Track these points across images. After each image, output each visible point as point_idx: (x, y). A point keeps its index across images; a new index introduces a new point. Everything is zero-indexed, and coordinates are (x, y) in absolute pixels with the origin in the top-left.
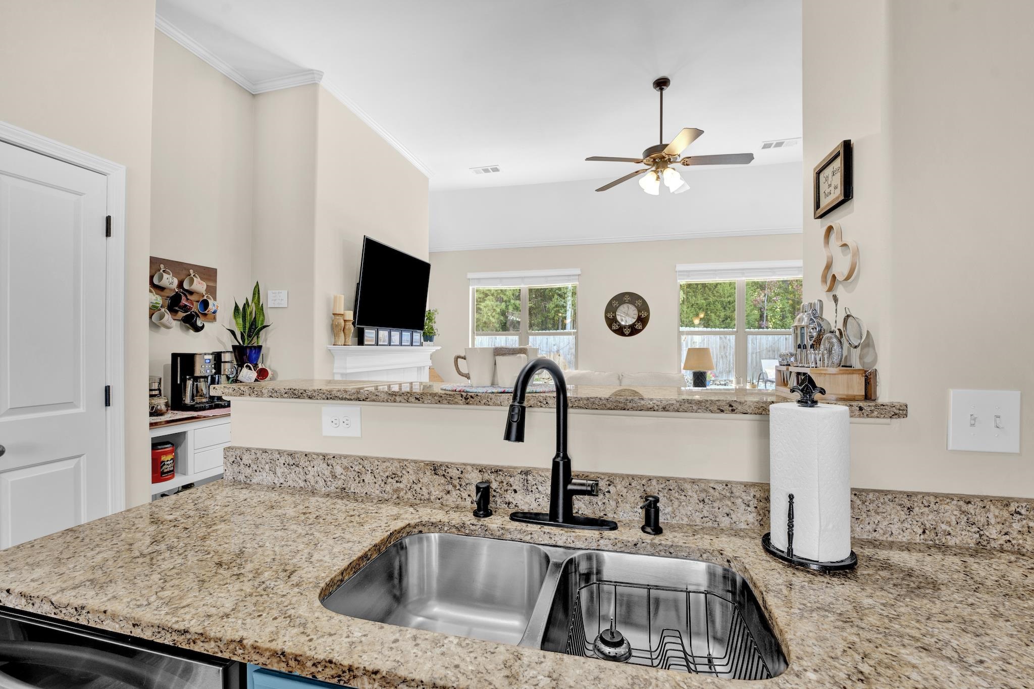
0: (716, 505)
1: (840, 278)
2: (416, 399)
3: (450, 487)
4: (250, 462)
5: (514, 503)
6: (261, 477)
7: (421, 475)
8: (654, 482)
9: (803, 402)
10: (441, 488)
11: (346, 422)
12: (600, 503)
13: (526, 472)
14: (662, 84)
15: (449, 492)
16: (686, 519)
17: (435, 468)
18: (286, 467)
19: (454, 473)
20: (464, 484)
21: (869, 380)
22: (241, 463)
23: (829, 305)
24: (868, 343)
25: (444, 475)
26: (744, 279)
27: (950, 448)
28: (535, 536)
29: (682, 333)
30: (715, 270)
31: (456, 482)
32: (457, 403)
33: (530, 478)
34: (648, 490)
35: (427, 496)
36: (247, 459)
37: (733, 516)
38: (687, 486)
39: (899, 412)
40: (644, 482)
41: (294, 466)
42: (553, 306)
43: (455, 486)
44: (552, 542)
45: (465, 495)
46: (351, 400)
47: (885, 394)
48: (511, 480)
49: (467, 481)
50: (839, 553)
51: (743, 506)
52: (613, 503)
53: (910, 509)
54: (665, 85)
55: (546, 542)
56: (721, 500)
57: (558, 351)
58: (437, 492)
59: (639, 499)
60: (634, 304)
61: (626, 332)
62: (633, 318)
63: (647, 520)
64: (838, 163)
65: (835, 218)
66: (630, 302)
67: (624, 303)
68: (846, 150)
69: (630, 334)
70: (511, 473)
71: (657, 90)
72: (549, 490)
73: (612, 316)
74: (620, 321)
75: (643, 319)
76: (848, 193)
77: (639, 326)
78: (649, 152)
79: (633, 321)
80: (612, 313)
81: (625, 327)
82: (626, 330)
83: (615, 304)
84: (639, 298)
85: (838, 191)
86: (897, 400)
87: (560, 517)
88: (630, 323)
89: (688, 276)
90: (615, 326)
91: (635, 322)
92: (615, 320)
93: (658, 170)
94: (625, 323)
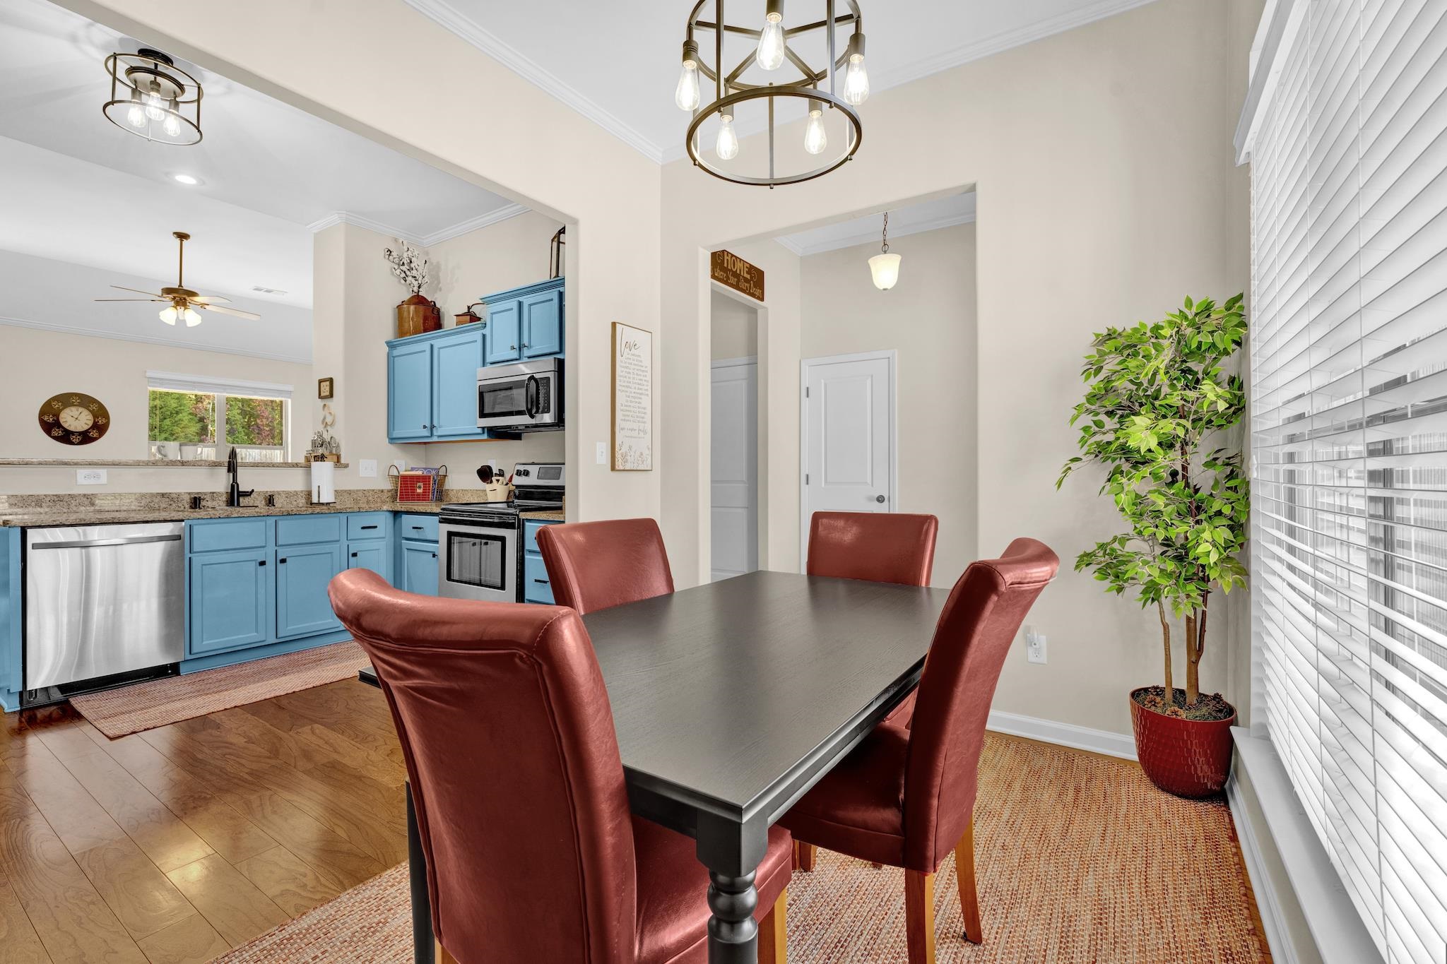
0: (290, 497)
1: (329, 423)
2: (153, 463)
3: (172, 502)
4: (16, 502)
5: (206, 504)
7: (154, 498)
8: (267, 492)
9: (320, 461)
10: (166, 503)
11: (98, 477)
12: (246, 500)
13: (213, 493)
14: (182, 236)
15: (171, 504)
16: (279, 502)
17: (163, 495)
18: (52, 503)
19: (174, 496)
20: (180, 500)
21: (338, 457)
23: (325, 433)
24: (338, 446)
25: (168, 497)
26: (225, 394)
27: (361, 475)
30: (194, 382)
31: (175, 500)
32: (177, 465)
33: (215, 495)
34: (265, 495)
36: (12, 500)
37: (298, 501)
38: (281, 492)
39: (346, 466)
40: (263, 492)
41: (59, 501)
43: (174, 502)
44: (237, 513)
45: (180, 504)
46: (108, 465)
47: (343, 461)
48: (205, 496)
49: (181, 498)
50: (330, 501)
51: (299, 496)
52: (251, 500)
53: (345, 492)
54: (185, 239)
56: (292, 495)
59: (261, 498)
60: (87, 408)
61: (75, 439)
62: (86, 424)
63: (270, 503)
64: (328, 383)
65: (327, 402)
66: (80, 405)
67: (73, 405)
68: (331, 380)
69: (81, 443)
70: (205, 494)
71: (178, 241)
72: (224, 499)
73: (51, 419)
74: (66, 426)
75: (99, 427)
76: (331, 395)
77: (94, 434)
78: (168, 291)
79: (86, 427)
80: (51, 416)
81: (73, 433)
82: (74, 437)
83: (57, 406)
84: (94, 401)
85: (328, 393)
86: (346, 462)
87: (236, 504)
88: (80, 429)
89: (161, 385)
90: (56, 432)
91: (89, 429)
92: (57, 424)
93: (178, 307)
94: (72, 429)
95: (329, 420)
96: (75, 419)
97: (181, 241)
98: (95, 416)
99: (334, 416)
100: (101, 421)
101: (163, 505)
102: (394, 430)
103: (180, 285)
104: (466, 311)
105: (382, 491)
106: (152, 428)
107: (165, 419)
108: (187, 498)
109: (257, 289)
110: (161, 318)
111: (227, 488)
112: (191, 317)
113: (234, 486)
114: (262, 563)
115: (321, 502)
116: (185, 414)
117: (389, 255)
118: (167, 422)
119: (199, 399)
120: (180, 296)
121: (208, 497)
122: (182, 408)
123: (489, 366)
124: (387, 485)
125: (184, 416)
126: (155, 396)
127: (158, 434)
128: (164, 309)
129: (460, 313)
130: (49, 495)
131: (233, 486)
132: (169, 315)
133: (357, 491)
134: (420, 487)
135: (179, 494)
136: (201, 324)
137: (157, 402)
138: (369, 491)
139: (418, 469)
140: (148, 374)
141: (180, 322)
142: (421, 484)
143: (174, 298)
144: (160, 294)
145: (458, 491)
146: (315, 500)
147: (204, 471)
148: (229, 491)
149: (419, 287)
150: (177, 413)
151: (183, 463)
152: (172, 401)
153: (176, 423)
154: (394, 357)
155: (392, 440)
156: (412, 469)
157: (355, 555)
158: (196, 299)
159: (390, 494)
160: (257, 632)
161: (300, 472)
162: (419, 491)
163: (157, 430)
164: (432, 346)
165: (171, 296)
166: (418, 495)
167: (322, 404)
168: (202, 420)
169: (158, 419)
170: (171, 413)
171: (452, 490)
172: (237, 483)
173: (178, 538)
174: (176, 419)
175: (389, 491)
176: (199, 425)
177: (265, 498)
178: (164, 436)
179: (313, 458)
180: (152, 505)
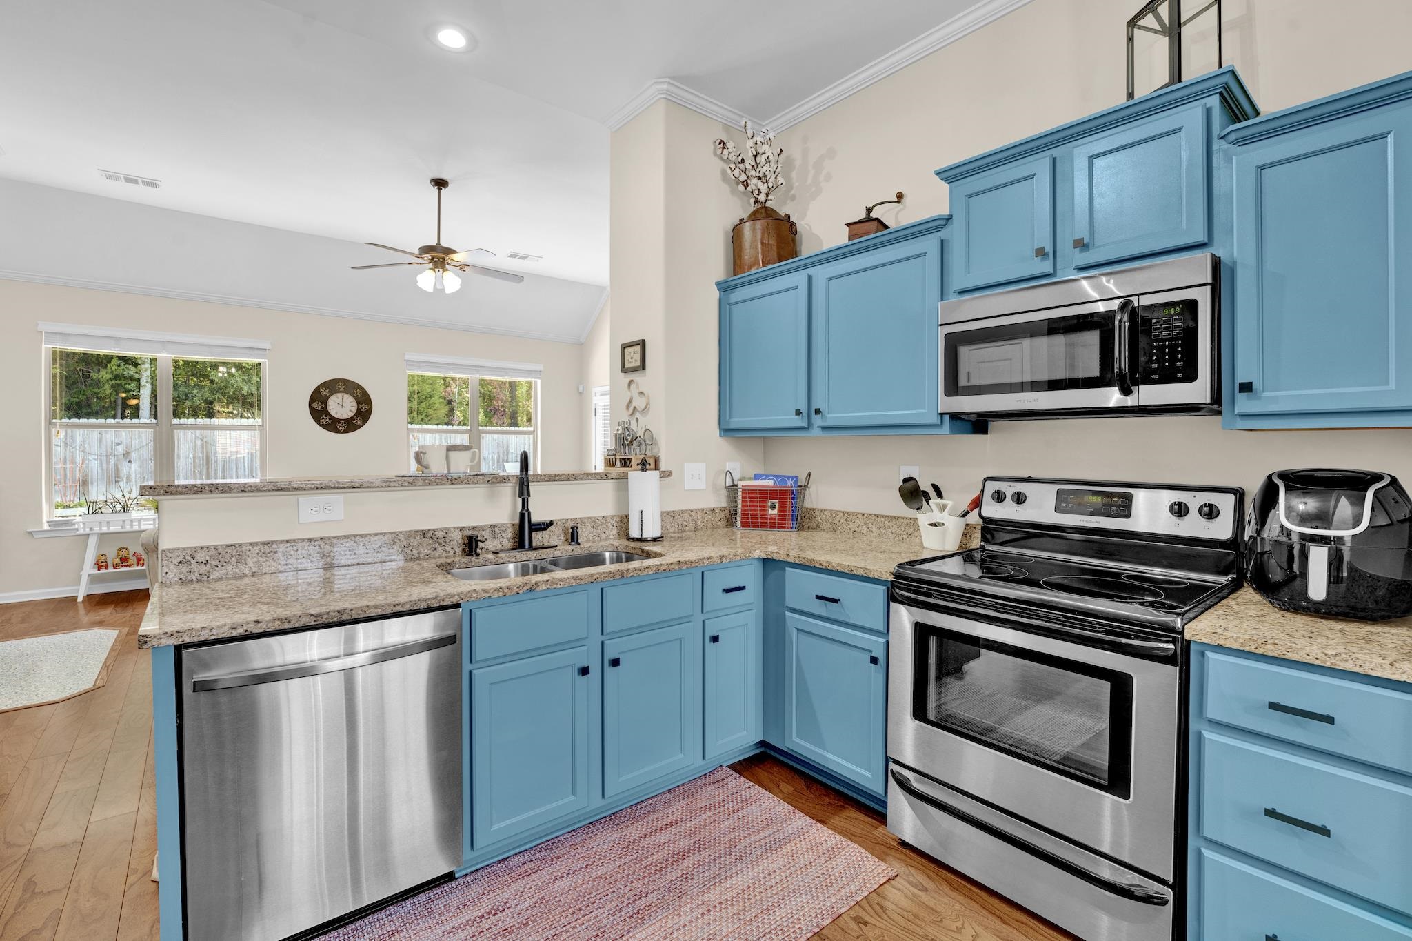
0: (599, 528)
1: (639, 409)
2: (409, 483)
3: (437, 545)
4: (208, 558)
5: (486, 547)
6: (225, 571)
7: (412, 540)
8: (569, 521)
9: (642, 470)
10: (429, 548)
11: (328, 508)
12: (540, 538)
13: (494, 526)
14: (440, 183)
15: (435, 549)
16: (585, 538)
17: (424, 534)
18: (261, 556)
19: (440, 534)
20: (448, 541)
22: (193, 562)
23: (634, 424)
24: (655, 443)
25: (431, 537)
26: (478, 376)
27: (686, 488)
28: (518, 557)
29: (413, 430)
31: (442, 541)
32: (444, 484)
33: (496, 529)
34: (566, 526)
35: (417, 555)
36: (200, 557)
37: (607, 533)
38: (586, 520)
39: (668, 474)
40: (564, 521)
41: (271, 554)
42: (109, 376)
43: (440, 544)
44: (528, 559)
45: (448, 549)
46: (344, 488)
47: (663, 468)
48: (484, 532)
49: (450, 539)
50: (657, 534)
51: (611, 527)
52: (547, 536)
53: (674, 517)
54: (444, 187)
55: (525, 559)
56: (601, 525)
57: (126, 454)
58: (426, 551)
59: (561, 532)
60: (351, 394)
61: (342, 427)
62: (351, 411)
63: (573, 539)
64: (638, 348)
65: (635, 376)
66: (346, 391)
67: (339, 391)
68: (642, 344)
69: (346, 431)
70: (483, 528)
71: (435, 189)
72: (510, 535)
73: (320, 407)
74: (333, 413)
75: (364, 413)
76: (643, 366)
77: (358, 421)
78: (427, 250)
79: (351, 415)
80: (320, 403)
81: (339, 421)
82: (340, 425)
83: (325, 393)
84: (358, 387)
85: (638, 363)
86: (669, 469)
87: (527, 546)
88: (346, 417)
89: (419, 368)
90: (325, 420)
91: (353, 416)
92: (325, 412)
93: (437, 270)
94: (338, 416)
95: (639, 403)
96: (341, 406)
97: (440, 189)
98: (359, 403)
99: (648, 398)
100: (365, 407)
101: (424, 551)
102: (730, 417)
103: (439, 243)
104: (863, 215)
105: (714, 511)
106: (411, 411)
107: (421, 402)
108: (457, 537)
109: (513, 256)
110: (420, 284)
111: (513, 517)
112: (451, 281)
113: (524, 515)
114: (585, 671)
115: (644, 536)
116: (436, 398)
117: (724, 148)
118: (423, 405)
119: (446, 382)
120: (438, 256)
121: (487, 534)
122: (435, 392)
123: (953, 299)
124: (720, 501)
125: (436, 400)
126: (412, 381)
127: (416, 416)
128: (421, 272)
129: (856, 221)
130: (257, 544)
131: (522, 515)
132: (427, 279)
133: (683, 511)
134: (773, 507)
135: (446, 531)
136: (460, 289)
137: (416, 388)
138: (697, 511)
139: (766, 477)
140: (407, 357)
141: (439, 291)
142: (776, 502)
143: (433, 258)
144: (417, 252)
145: (834, 513)
146: (635, 533)
147: (479, 491)
148: (517, 521)
149: (767, 194)
150: (431, 397)
151: (452, 480)
152: (427, 386)
153: (430, 406)
154: (731, 305)
155: (726, 431)
156: (757, 477)
157: (715, 639)
158: (455, 257)
159: (723, 514)
160: (574, 793)
161: (608, 487)
162: (771, 512)
163: (415, 413)
164: (810, 278)
165: (429, 256)
166: (772, 519)
167: (628, 380)
168: (450, 402)
169: (416, 403)
170: (426, 397)
171: (822, 511)
172: (528, 510)
173: (452, 640)
174: (430, 402)
175: (723, 510)
176: (447, 408)
177: (565, 531)
178: (421, 417)
179: (618, 461)
180: (409, 552)
